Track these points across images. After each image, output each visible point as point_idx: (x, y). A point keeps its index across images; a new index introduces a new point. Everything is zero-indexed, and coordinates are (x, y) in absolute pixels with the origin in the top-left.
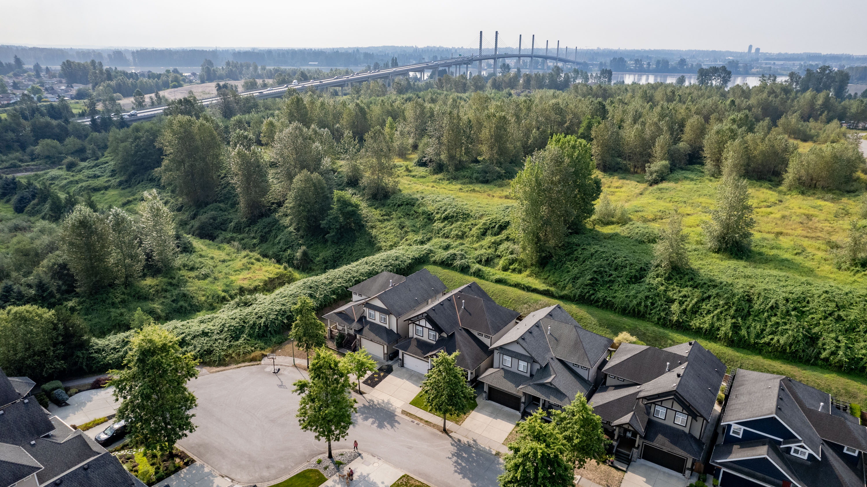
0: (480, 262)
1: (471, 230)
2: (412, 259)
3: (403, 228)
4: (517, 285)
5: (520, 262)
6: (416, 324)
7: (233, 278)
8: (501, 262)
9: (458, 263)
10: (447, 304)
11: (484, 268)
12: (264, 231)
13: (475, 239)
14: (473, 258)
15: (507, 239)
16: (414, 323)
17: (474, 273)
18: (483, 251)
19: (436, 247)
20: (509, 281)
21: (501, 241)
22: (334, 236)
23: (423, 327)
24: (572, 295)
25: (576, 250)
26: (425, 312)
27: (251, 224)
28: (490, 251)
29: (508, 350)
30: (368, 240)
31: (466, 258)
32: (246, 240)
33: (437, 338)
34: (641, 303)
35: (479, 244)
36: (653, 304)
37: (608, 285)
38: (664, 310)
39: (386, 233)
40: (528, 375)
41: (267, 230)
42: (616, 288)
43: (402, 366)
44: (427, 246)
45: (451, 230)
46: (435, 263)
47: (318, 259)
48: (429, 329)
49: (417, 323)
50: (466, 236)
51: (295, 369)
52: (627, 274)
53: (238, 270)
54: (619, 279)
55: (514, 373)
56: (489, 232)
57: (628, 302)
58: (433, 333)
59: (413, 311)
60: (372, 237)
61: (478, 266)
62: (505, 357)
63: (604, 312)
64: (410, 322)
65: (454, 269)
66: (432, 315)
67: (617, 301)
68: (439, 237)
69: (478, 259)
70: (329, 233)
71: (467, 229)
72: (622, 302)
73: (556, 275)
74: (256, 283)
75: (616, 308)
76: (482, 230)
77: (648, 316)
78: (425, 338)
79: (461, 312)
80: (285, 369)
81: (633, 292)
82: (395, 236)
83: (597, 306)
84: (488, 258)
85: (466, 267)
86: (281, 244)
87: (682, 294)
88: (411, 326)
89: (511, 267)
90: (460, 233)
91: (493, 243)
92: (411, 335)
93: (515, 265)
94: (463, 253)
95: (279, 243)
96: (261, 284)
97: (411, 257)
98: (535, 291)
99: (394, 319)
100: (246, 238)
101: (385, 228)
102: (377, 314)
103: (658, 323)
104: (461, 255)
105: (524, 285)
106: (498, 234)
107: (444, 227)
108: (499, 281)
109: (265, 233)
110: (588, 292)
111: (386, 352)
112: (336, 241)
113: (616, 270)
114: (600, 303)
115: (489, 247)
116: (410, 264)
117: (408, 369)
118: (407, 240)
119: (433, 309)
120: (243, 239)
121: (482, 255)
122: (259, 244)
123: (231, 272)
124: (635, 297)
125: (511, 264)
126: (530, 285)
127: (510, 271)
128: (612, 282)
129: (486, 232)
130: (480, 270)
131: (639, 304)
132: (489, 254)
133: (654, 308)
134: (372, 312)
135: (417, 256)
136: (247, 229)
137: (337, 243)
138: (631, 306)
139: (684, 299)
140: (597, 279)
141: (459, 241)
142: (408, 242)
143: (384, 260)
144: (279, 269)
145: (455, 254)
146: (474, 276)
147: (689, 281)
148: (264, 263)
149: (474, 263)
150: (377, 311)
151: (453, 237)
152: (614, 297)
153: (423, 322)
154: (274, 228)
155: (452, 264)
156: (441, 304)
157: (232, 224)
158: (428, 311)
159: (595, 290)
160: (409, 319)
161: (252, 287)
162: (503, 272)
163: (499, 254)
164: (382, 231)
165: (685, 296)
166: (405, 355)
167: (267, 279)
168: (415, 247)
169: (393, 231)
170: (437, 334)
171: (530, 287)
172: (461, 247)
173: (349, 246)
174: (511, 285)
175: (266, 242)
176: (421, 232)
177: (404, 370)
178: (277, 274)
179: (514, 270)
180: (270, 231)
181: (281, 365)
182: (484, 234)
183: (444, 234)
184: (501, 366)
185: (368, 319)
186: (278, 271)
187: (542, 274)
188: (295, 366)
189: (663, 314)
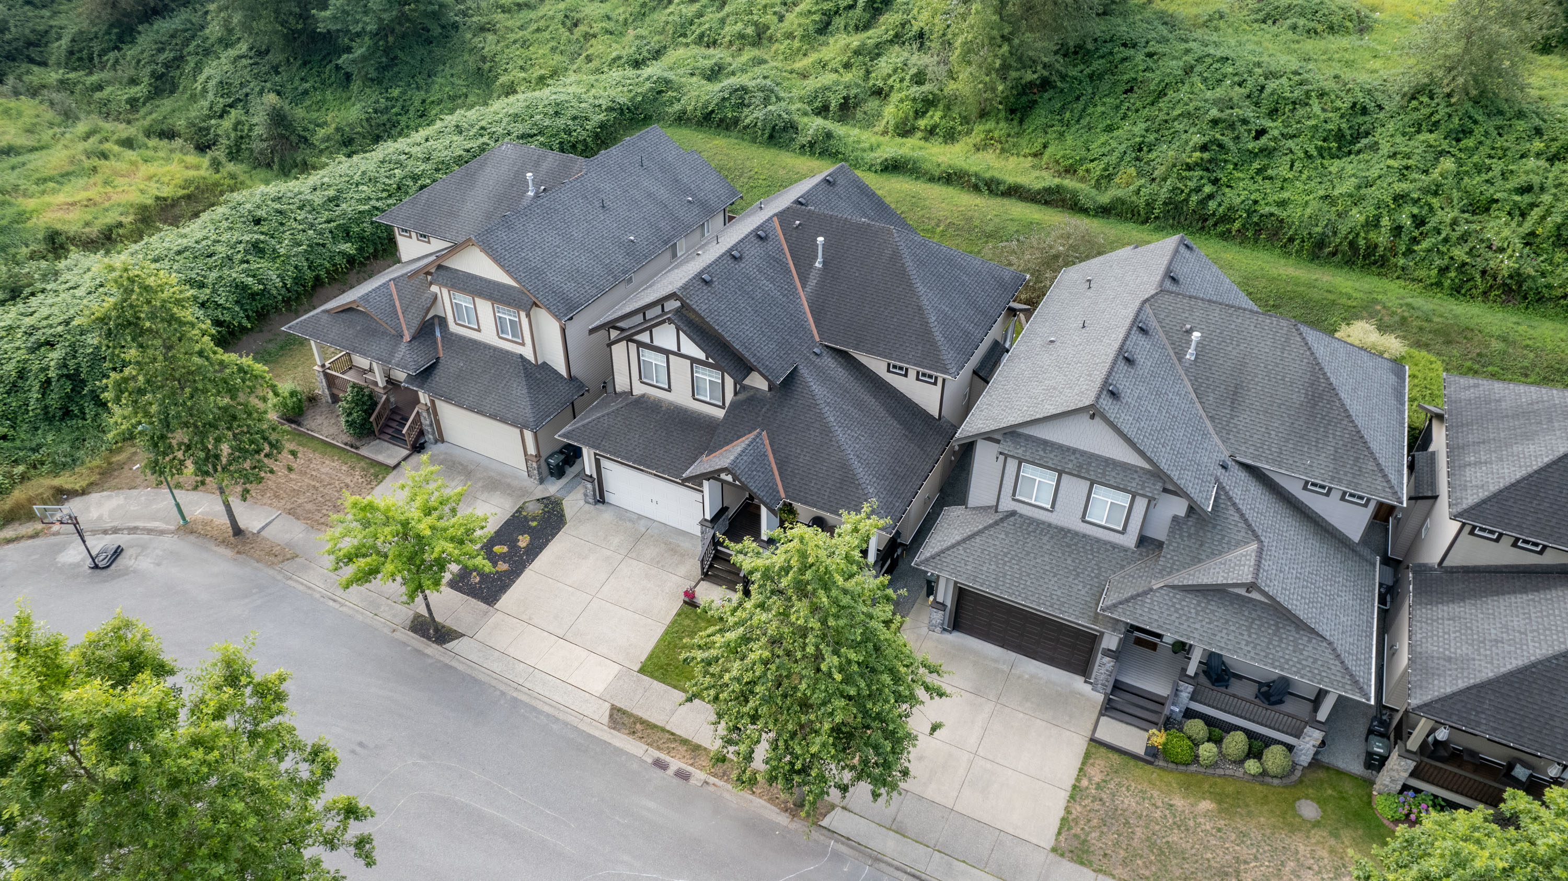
0: (823, 111)
1: (781, 19)
2: (610, 109)
3: (576, 25)
4: (952, 178)
5: (948, 108)
6: (640, 344)
7: (30, 204)
8: (891, 112)
9: (754, 115)
10: (755, 252)
11: (839, 129)
12: (162, 58)
13: (796, 44)
14: (801, 99)
15: (897, 39)
16: (629, 339)
17: (812, 145)
18: (828, 78)
19: (681, 71)
20: (927, 166)
21: (877, 45)
22: (364, 58)
23: (667, 352)
24: (1142, 202)
25: (1125, 59)
26: (672, 296)
27: (121, 39)
28: (848, 77)
29: (1045, 443)
30: (472, 66)
31: (779, 99)
32: (109, 89)
33: (729, 396)
34: (1378, 218)
35: (813, 57)
36: (1419, 222)
37: (1256, 165)
38: (1464, 238)
39: (525, 44)
40: (1130, 540)
41: (168, 55)
42: (1284, 171)
43: (600, 498)
44: (653, 70)
45: (723, 21)
46: (681, 119)
47: (322, 132)
48: (694, 361)
49: (644, 338)
50: (770, 39)
51: (183, 546)
52: (1315, 127)
53: (51, 179)
54: (1290, 143)
55: (1063, 532)
56: (839, 22)
57: (1333, 217)
58: (707, 376)
59: (622, 290)
60: (484, 59)
61: (819, 122)
62: (1029, 471)
63: (1247, 252)
64: (614, 334)
65: (750, 133)
66: (701, 304)
67: (1294, 214)
68: (687, 45)
69: (817, 104)
70: (349, 50)
71: (770, 18)
72: (1314, 219)
73: (1069, 139)
74: (111, 218)
75: (1291, 240)
76: (816, 17)
77: (1401, 262)
78: (680, 396)
79: (813, 282)
80: (143, 547)
81: (1346, 187)
82: (553, 49)
83: (1225, 236)
84: (846, 98)
85: (785, 129)
86: (210, 96)
87: (1513, 183)
88: (619, 351)
89: (922, 123)
90: (750, 31)
91: (857, 53)
92: (621, 382)
93: (935, 116)
94: (768, 82)
95: (205, 91)
96: (128, 219)
97: (604, 103)
98: (1015, 192)
99: (549, 327)
100: (109, 83)
101: (521, 28)
102: (485, 308)
103: (1439, 284)
104: (762, 89)
105: (976, 175)
106: (866, 27)
107: (700, 15)
108: (894, 167)
109: (167, 65)
110: (1198, 190)
111: (532, 450)
112: (373, 74)
113: (1273, 113)
114: (1237, 225)
115: (847, 66)
116: (602, 126)
117: (622, 514)
118: (589, 59)
119: (703, 280)
120: (100, 88)
121: (827, 89)
122: (149, 98)
123: (23, 184)
124: (1357, 201)
125: (919, 114)
126: (997, 175)
127: (919, 134)
128: (1267, 152)
129: (828, 24)
130: (829, 135)
131: (1374, 223)
132: (847, 87)
133: (1424, 235)
134: (464, 301)
135: (623, 100)
136: (112, 55)
137: (380, 83)
138: (1343, 229)
139: (1527, 199)
140: (1221, 146)
141: (749, 53)
142: (592, 65)
143: (516, 118)
144: (198, 167)
145: (744, 89)
146: (812, 154)
147: (1530, 139)
148: (150, 153)
149: (805, 114)
150: (481, 295)
151: (731, 43)
152: (1282, 204)
153: (666, 337)
154: (191, 48)
155: (736, 121)
156: (734, 256)
157: (63, 42)
158: (685, 287)
159: (1215, 182)
160: (611, 325)
161: (93, 231)
162: (899, 140)
163: (880, 83)
164: (512, 37)
165: (1526, 189)
166: (605, 463)
167: (150, 202)
168: (616, 74)
169: (547, 35)
170: (729, 382)
171: (999, 183)
172: (758, 70)
173: (418, 88)
174: (932, 179)
175: (172, 92)
176: (631, 33)
177: (606, 515)
178: (188, 183)
179: (931, 132)
180: (180, 59)
181: (133, 530)
182: (824, 28)
183: (702, 36)
184: (1007, 504)
185: (453, 327)
186: (191, 173)
187: (1023, 142)
188: (187, 528)
189: (1459, 253)
